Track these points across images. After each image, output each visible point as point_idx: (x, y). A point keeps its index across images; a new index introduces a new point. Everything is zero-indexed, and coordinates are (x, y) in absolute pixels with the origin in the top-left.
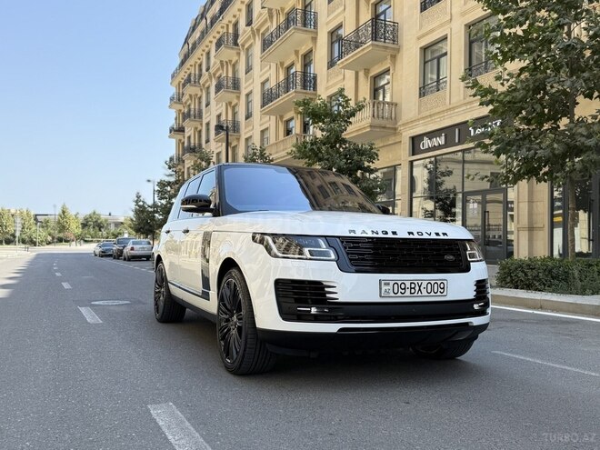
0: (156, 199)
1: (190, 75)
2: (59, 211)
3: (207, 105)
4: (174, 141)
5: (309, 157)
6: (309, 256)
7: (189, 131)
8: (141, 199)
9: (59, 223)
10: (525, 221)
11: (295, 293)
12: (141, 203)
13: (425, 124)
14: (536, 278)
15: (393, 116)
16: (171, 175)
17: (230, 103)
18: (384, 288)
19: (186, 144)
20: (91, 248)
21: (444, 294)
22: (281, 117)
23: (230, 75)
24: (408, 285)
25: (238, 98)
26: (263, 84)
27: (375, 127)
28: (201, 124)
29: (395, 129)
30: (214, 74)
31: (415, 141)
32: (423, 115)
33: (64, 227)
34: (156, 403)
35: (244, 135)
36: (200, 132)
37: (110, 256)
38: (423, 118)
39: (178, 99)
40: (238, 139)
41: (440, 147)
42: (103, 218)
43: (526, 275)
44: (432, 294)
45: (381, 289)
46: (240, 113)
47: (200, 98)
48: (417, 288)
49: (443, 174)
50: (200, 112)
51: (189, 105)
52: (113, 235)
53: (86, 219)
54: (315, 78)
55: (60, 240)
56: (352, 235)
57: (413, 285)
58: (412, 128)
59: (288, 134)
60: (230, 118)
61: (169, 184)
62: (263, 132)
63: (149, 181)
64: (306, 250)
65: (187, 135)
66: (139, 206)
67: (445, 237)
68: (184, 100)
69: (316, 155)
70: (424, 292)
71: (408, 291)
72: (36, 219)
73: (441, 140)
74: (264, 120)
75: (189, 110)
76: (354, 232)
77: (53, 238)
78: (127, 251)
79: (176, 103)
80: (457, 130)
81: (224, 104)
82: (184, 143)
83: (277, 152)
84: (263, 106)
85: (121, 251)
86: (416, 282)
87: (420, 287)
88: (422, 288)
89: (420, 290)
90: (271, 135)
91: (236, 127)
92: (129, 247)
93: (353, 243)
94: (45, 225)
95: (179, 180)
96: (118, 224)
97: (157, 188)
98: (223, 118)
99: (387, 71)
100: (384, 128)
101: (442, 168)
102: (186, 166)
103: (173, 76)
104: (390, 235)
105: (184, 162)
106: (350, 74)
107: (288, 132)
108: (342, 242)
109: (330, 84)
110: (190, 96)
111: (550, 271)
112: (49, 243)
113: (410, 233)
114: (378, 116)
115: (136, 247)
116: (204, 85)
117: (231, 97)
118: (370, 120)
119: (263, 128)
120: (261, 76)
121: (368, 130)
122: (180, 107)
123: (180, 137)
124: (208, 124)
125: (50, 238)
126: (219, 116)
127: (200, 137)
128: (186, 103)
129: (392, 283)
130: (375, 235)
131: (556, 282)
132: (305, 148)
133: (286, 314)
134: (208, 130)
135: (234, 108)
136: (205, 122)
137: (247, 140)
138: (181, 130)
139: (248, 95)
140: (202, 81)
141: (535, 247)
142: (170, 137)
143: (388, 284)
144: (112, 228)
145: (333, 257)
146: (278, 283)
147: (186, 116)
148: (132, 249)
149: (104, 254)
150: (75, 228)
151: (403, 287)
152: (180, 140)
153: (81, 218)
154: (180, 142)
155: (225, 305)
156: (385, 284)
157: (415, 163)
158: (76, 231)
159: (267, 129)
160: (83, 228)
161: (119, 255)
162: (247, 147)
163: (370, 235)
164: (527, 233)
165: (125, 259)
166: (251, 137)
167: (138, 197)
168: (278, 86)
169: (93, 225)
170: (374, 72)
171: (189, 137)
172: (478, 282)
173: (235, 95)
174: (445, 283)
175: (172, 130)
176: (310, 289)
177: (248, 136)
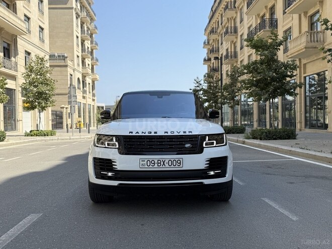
1: (213, 28)
3: (222, 44)
4: (206, 65)
6: (106, 146)
7: (213, 60)
15: (322, 39)
17: (233, 41)
18: (142, 163)
19: (212, 67)
21: (181, 166)
23: (233, 25)
24: (156, 161)
25: (237, 38)
26: (249, 28)
27: (309, 48)
28: (219, 55)
30: (225, 26)
39: (207, 43)
40: (237, 62)
44: (172, 166)
45: (140, 163)
46: (238, 46)
47: (218, 40)
48: (162, 163)
50: (218, 48)
51: (213, 45)
54: (276, 21)
57: (159, 162)
60: (233, 50)
64: (106, 143)
65: (212, 62)
67: (190, 134)
68: (210, 43)
70: (167, 165)
71: (156, 165)
74: (249, 49)
75: (213, 48)
79: (206, 45)
81: (230, 42)
86: (161, 160)
87: (164, 162)
88: (165, 163)
89: (164, 164)
91: (236, 55)
93: (130, 139)
98: (229, 50)
99: (318, 12)
103: (205, 30)
106: (296, 16)
108: (124, 139)
109: (285, 23)
110: (214, 40)
116: (220, 33)
117: (233, 38)
118: (305, 44)
119: (249, 54)
120: (248, 24)
121: (304, 50)
122: (209, 47)
123: (209, 63)
124: (222, 55)
126: (227, 50)
127: (219, 62)
128: (211, 44)
129: (146, 160)
130: (143, 134)
133: (97, 175)
135: (235, 44)
136: (220, 53)
137: (241, 61)
138: (209, 60)
139: (241, 36)
140: (218, 31)
142: (204, 64)
143: (144, 161)
145: (117, 146)
146: (95, 159)
147: (212, 51)
151: (153, 162)
154: (209, 66)
156: (142, 161)
159: (251, 55)
166: (243, 60)
168: (256, 28)
170: (310, 13)
171: (213, 63)
172: (212, 159)
173: (234, 37)
174: (181, 160)
175: (205, 60)
176: (107, 163)
177: (241, 59)
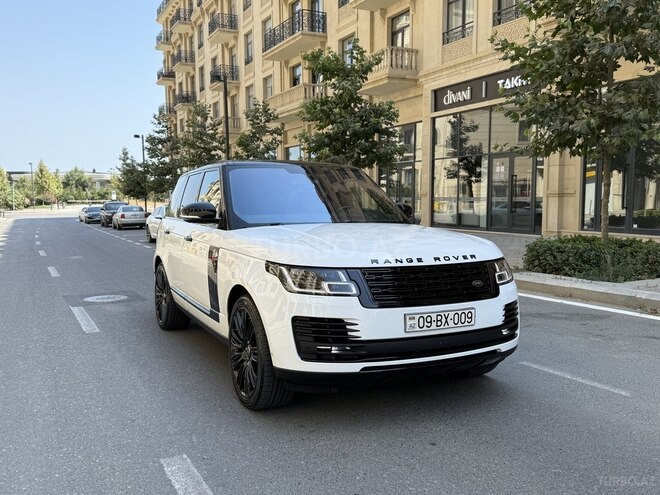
0: (147, 157)
1: (178, 11)
2: (36, 169)
3: (200, 46)
4: (164, 87)
5: (321, 119)
6: (329, 292)
7: (180, 77)
8: (129, 156)
9: (36, 183)
10: (555, 187)
11: (314, 332)
12: (128, 161)
13: (449, 76)
14: (566, 262)
15: (414, 65)
16: (162, 132)
17: (227, 44)
18: (409, 323)
19: (177, 93)
20: (76, 211)
21: (472, 323)
22: (287, 63)
23: (226, 11)
24: (434, 318)
25: (236, 38)
26: (264, 22)
27: (393, 78)
28: (194, 69)
29: (416, 81)
30: (207, 10)
31: (438, 94)
32: (447, 65)
33: (43, 188)
34: (169, 456)
35: (244, 82)
36: (193, 77)
37: (98, 222)
38: (447, 69)
39: (165, 39)
40: (238, 88)
41: (465, 102)
42: (87, 176)
43: (555, 258)
44: (460, 324)
45: (405, 324)
46: (238, 55)
47: (191, 38)
48: (444, 320)
49: (468, 130)
50: (192, 54)
51: (179, 46)
52: (100, 195)
53: (67, 177)
54: (324, 17)
55: (40, 203)
56: (375, 265)
57: (439, 318)
58: (434, 80)
59: (295, 84)
60: (227, 62)
61: (161, 141)
62: (266, 80)
63: (137, 136)
64: (325, 285)
65: (178, 81)
66: (127, 165)
67: (474, 260)
68: (173, 40)
69: (328, 117)
70: (451, 323)
71: (434, 324)
72: (10, 179)
73: (466, 95)
74: (266, 66)
75: (180, 52)
76: (376, 261)
77: (31, 200)
78: (117, 218)
79: (163, 43)
80: (484, 83)
81: (220, 46)
82: (174, 90)
83: (282, 105)
84: (264, 50)
85: (111, 218)
86: (442, 314)
87: (446, 318)
88: (449, 320)
89: (446, 321)
90: (276, 83)
91: (234, 73)
92: (119, 214)
93: (376, 274)
94: (21, 185)
95: (172, 137)
96: (104, 183)
97: (147, 145)
98: (219, 62)
99: (406, 12)
100: (404, 79)
101: (467, 123)
102: (179, 118)
103: (159, 12)
104: (415, 263)
105: (175, 112)
106: (365, 14)
107: (295, 81)
108: (364, 274)
109: (342, 25)
110: (180, 35)
111: (581, 255)
112: (27, 207)
113: (436, 259)
114: (397, 66)
115: (127, 214)
116: (195, 23)
117: (228, 37)
118: (387, 71)
119: (266, 74)
120: (261, 14)
121: (386, 81)
122: (169, 48)
123: (171, 83)
124: (202, 69)
125: (27, 201)
126: (214, 60)
127: (193, 83)
128: (175, 43)
129: (417, 317)
130: (399, 264)
131: (587, 267)
132: (315, 108)
133: (305, 354)
134: (202, 75)
135: (231, 50)
136: (198, 66)
137: (248, 88)
138: (170, 75)
139: (247, 36)
140: (193, 18)
141: (565, 215)
142: (158, 83)
143: (414, 318)
144: (98, 187)
145: (354, 291)
146: (295, 320)
147: (176, 59)
148: (123, 216)
149: (91, 220)
150: (55, 189)
151: (429, 320)
152: (170, 87)
153: (62, 176)
154: (170, 90)
155: (236, 332)
156: (410, 319)
157: (437, 120)
158: (57, 191)
159: (270, 76)
160: (65, 187)
161: (108, 222)
162: (249, 97)
163: (394, 264)
164: (556, 199)
165: (115, 228)
166: (252, 85)
167: (126, 154)
168: (282, 26)
169: (76, 185)
170: (392, 12)
171: (181, 84)
172: (507, 306)
173: (232, 35)
174: (473, 311)
175: (160, 75)
176: (331, 327)
177: (248, 84)
